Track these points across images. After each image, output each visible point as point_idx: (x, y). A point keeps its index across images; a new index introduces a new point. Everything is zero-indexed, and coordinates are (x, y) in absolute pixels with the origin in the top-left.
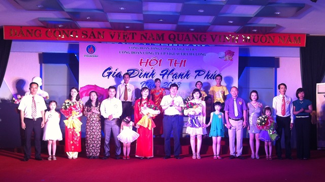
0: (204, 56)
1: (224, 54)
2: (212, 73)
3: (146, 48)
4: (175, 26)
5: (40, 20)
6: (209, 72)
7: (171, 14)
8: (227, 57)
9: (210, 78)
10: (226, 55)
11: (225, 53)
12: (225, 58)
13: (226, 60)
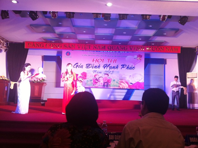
0: (126, 58)
2: (130, 66)
3: (96, 53)
4: (111, 41)
5: (43, 38)
7: (109, 35)
9: (129, 69)
13: (137, 60)
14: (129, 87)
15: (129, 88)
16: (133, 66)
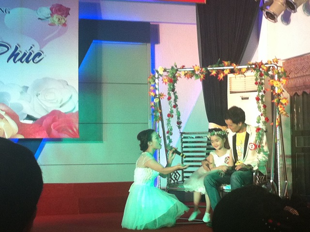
0: (7, 15)
1: (49, 11)
2: (23, 49)
6: (16, 48)
8: (55, 18)
9: (21, 60)
10: (52, 15)
11: (51, 9)
12: (50, 21)
13: (52, 25)
14: (19, 133)
15: (21, 137)
16: (36, 50)
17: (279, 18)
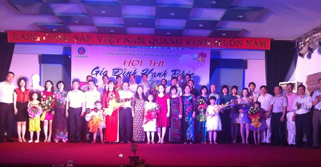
3: (129, 50)
6: (183, 72)
11: (198, 55)
12: (198, 60)
16: (191, 72)
17: (306, 56)
